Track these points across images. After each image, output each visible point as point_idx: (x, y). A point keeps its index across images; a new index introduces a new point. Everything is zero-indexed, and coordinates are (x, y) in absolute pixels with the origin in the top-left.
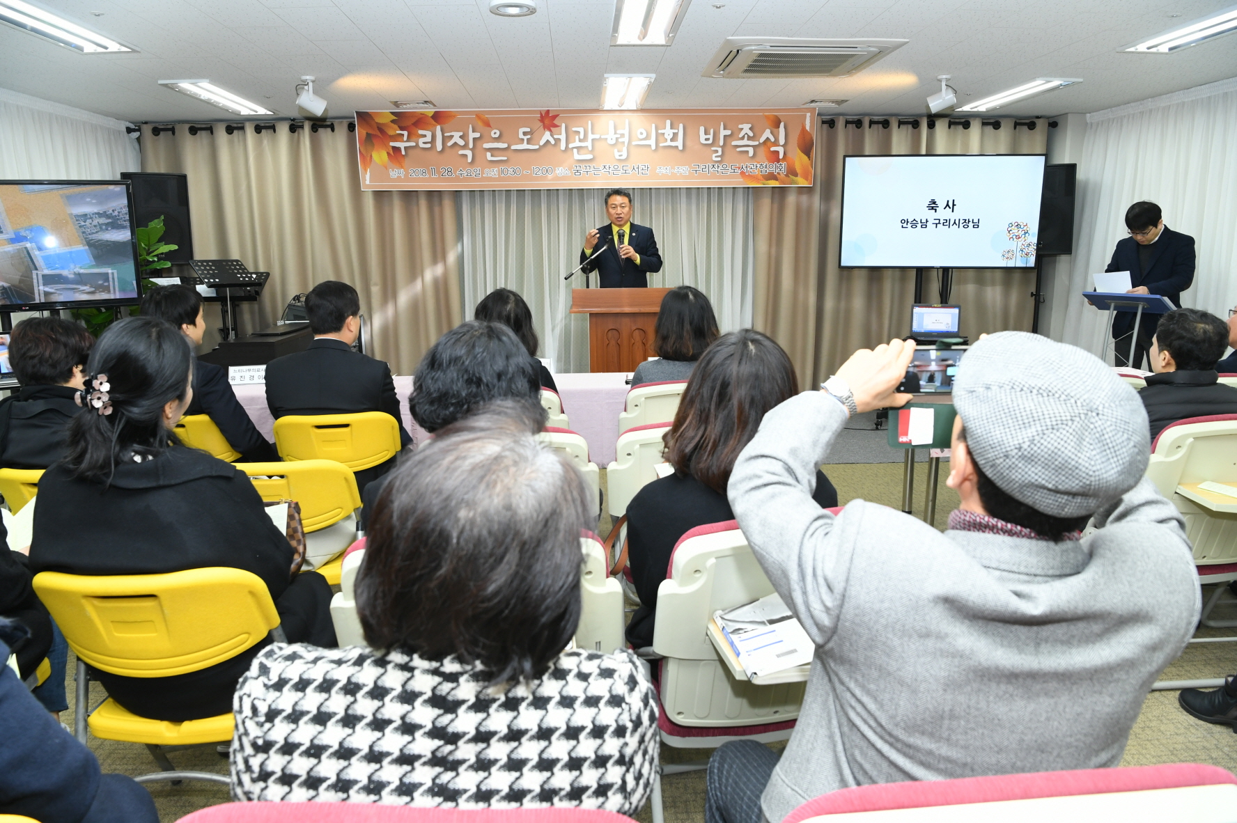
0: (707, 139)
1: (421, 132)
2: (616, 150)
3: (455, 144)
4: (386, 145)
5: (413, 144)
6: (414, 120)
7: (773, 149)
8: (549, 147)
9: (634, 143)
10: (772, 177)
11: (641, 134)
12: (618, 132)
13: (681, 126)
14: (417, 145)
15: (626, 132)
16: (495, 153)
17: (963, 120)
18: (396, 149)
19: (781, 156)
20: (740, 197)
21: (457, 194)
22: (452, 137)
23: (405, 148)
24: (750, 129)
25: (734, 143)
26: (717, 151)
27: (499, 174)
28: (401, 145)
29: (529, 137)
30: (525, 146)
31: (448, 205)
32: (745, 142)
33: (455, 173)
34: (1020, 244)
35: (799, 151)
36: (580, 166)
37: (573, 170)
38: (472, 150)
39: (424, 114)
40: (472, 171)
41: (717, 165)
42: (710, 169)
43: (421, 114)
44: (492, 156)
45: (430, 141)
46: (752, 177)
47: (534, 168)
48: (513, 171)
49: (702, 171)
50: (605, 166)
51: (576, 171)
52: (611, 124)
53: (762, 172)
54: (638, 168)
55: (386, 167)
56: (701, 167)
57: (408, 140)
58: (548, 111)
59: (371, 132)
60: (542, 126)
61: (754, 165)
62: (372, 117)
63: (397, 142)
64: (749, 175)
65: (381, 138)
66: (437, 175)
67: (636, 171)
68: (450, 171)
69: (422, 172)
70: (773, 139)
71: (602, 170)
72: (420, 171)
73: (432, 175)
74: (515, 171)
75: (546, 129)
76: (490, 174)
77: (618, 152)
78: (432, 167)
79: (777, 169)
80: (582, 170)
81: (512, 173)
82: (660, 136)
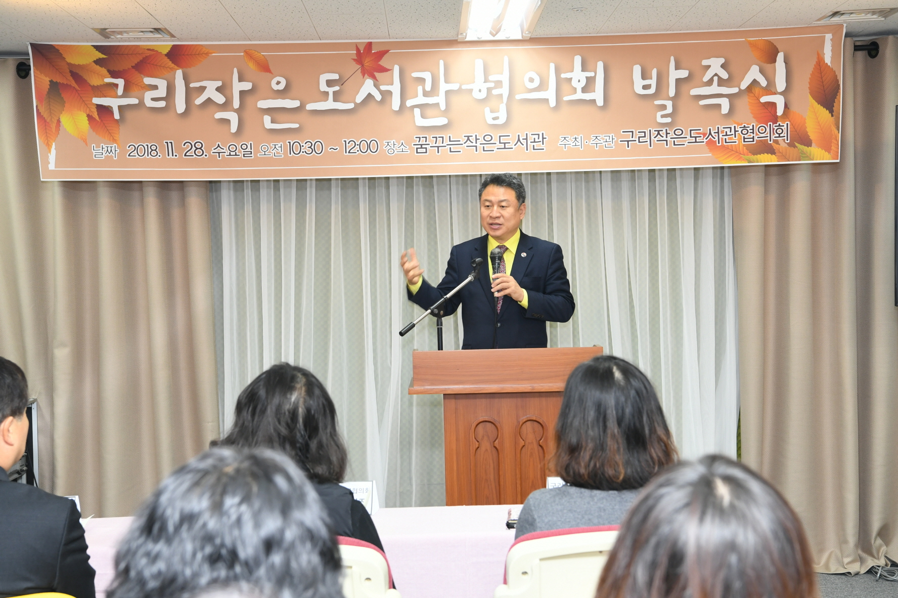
0: (646, 87)
1: (148, 81)
2: (487, 110)
3: (209, 101)
4: (86, 104)
5: (134, 101)
6: (135, 60)
7: (764, 99)
8: (372, 106)
9: (518, 97)
10: (766, 148)
11: (531, 80)
12: (491, 78)
13: (600, 65)
14: (141, 103)
15: (505, 78)
16: (279, 116)
18: (105, 110)
19: (780, 111)
20: (708, 183)
21: (212, 187)
22: (203, 89)
23: (121, 108)
24: (723, 66)
25: (695, 92)
26: (664, 107)
27: (285, 153)
28: (113, 103)
29: (337, 88)
30: (330, 104)
31: (195, 203)
32: (715, 89)
33: (209, 151)
35: (814, 101)
36: (426, 138)
37: (414, 145)
38: (239, 111)
39: (153, 50)
40: (239, 147)
41: (664, 131)
42: (652, 137)
43: (148, 49)
44: (272, 122)
45: (164, 95)
46: (728, 150)
47: (345, 141)
48: (310, 147)
49: (639, 142)
50: (468, 137)
51: (420, 146)
52: (479, 65)
53: (746, 140)
54: (526, 139)
55: (86, 140)
56: (636, 135)
57: (126, 94)
58: (370, 44)
59: (58, 79)
60: (360, 70)
61: (731, 128)
62: (61, 54)
63: (105, 97)
64: (723, 146)
65: (77, 90)
66: (176, 156)
67: (523, 145)
68: (200, 148)
69: (150, 150)
70: (764, 83)
71: (465, 143)
72: (146, 147)
73: (168, 156)
74: (313, 147)
75: (366, 75)
76: (270, 152)
77: (492, 111)
78: (169, 141)
79: (774, 134)
80: (429, 144)
81: (308, 150)
82: (563, 85)
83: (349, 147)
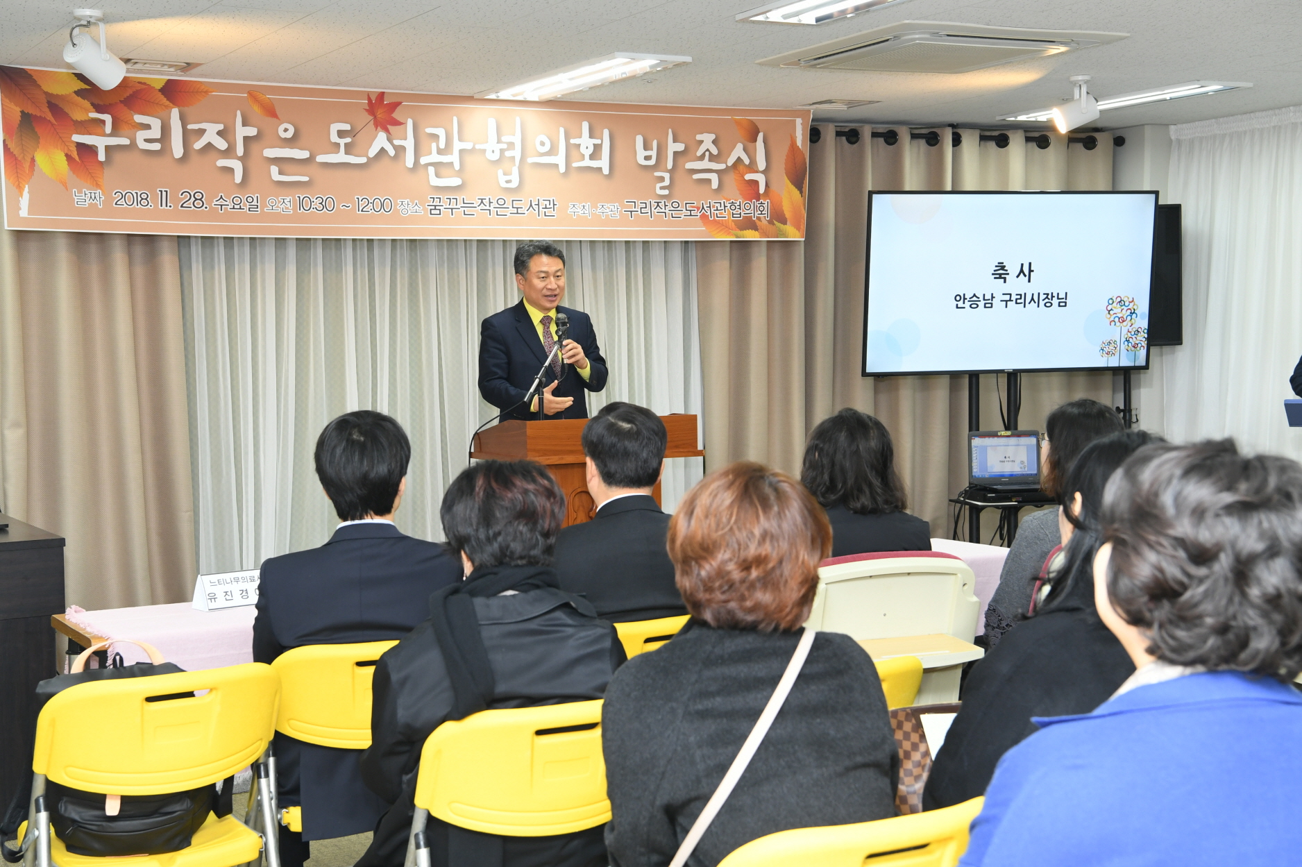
0: (647, 158)
1: (138, 118)
2: (500, 172)
3: (209, 146)
4: (63, 141)
5: (125, 141)
6: (124, 94)
7: (748, 177)
8: (385, 162)
9: (530, 160)
10: (750, 224)
11: (543, 144)
12: (504, 139)
13: (606, 133)
14: (133, 145)
15: (517, 140)
16: (287, 167)
17: (996, 133)
18: (87, 151)
19: (762, 190)
22: (202, 132)
23: (108, 148)
24: (714, 142)
25: (689, 165)
26: (662, 179)
27: (294, 209)
28: (100, 142)
29: (348, 140)
30: (341, 157)
32: (706, 164)
33: (210, 203)
34: (1125, 331)
35: (788, 182)
36: (440, 198)
37: (429, 206)
38: (243, 159)
39: (145, 84)
40: (244, 200)
41: (663, 203)
42: (653, 209)
43: (139, 83)
44: (280, 173)
45: (159, 137)
46: (720, 225)
47: (358, 198)
48: (321, 203)
49: (641, 213)
50: (482, 199)
51: (433, 207)
52: (492, 124)
53: (734, 216)
54: (538, 205)
55: (66, 183)
56: (638, 205)
57: (115, 133)
58: (383, 93)
59: (31, 110)
60: (372, 122)
61: (720, 203)
62: (35, 81)
63: (90, 134)
64: (714, 220)
65: (53, 125)
66: (170, 206)
67: (535, 210)
68: (200, 199)
69: (139, 199)
70: (747, 161)
71: (478, 206)
72: (135, 195)
73: (161, 206)
74: (324, 203)
75: (379, 128)
76: (278, 207)
77: (505, 174)
78: (163, 190)
79: (757, 211)
80: (443, 206)
81: (320, 207)
82: (572, 150)
83: (362, 205)
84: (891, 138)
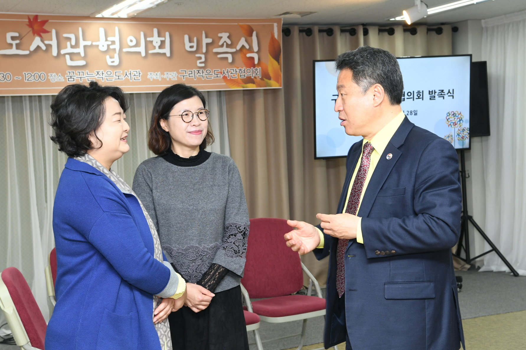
0: (191, 47)
2: (108, 57)
7: (249, 55)
8: (40, 53)
9: (125, 50)
10: (250, 80)
11: (131, 41)
12: (109, 39)
13: (167, 34)
15: (116, 39)
17: (388, 28)
19: (256, 62)
20: (215, 99)
24: (229, 37)
25: (215, 50)
26: (200, 58)
29: (18, 42)
30: (14, 51)
32: (224, 49)
34: (457, 129)
35: (271, 57)
36: (73, 72)
37: (67, 76)
41: (201, 71)
42: (196, 74)
46: (233, 81)
47: (25, 74)
48: (3, 77)
49: (189, 76)
50: (98, 72)
51: (70, 77)
52: (102, 31)
53: (242, 76)
54: (130, 74)
56: (187, 73)
58: (37, 16)
60: (32, 31)
61: (234, 70)
64: (230, 79)
67: (128, 77)
70: (247, 47)
71: (96, 75)
74: (5, 77)
75: (36, 35)
77: (111, 58)
79: (254, 73)
80: (75, 76)
81: (2, 79)
82: (148, 44)
83: (28, 77)
84: (330, 32)
